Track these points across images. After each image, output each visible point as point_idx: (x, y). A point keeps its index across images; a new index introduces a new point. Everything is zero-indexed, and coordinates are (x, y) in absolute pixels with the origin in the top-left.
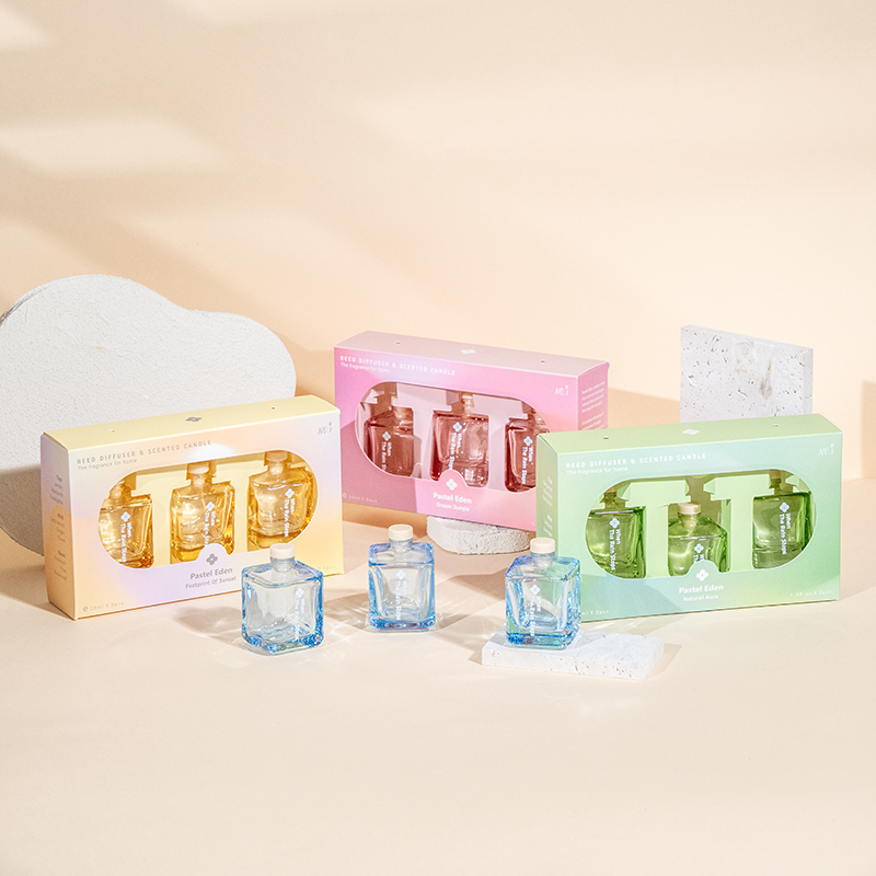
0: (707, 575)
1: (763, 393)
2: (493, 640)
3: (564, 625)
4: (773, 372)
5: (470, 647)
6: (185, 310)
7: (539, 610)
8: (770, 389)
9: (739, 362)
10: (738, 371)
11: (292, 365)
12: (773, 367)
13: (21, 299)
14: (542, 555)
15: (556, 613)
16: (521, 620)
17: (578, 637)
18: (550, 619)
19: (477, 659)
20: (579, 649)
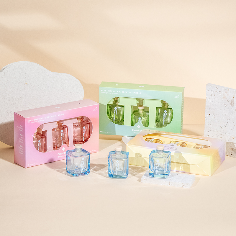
0: (140, 127)
1: (231, 105)
2: (145, 175)
3: (166, 171)
4: (235, 98)
5: (138, 177)
6: (51, 72)
7: (159, 167)
8: (234, 104)
9: (224, 95)
10: (224, 98)
11: (83, 89)
12: (235, 97)
13: (3, 68)
14: (160, 151)
15: (164, 167)
16: (153, 169)
17: (170, 174)
18: (162, 169)
19: (140, 180)
20: (170, 178)
